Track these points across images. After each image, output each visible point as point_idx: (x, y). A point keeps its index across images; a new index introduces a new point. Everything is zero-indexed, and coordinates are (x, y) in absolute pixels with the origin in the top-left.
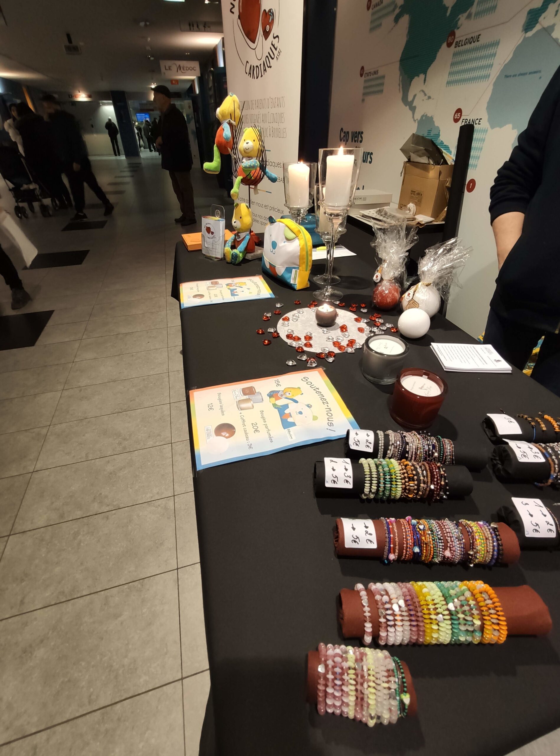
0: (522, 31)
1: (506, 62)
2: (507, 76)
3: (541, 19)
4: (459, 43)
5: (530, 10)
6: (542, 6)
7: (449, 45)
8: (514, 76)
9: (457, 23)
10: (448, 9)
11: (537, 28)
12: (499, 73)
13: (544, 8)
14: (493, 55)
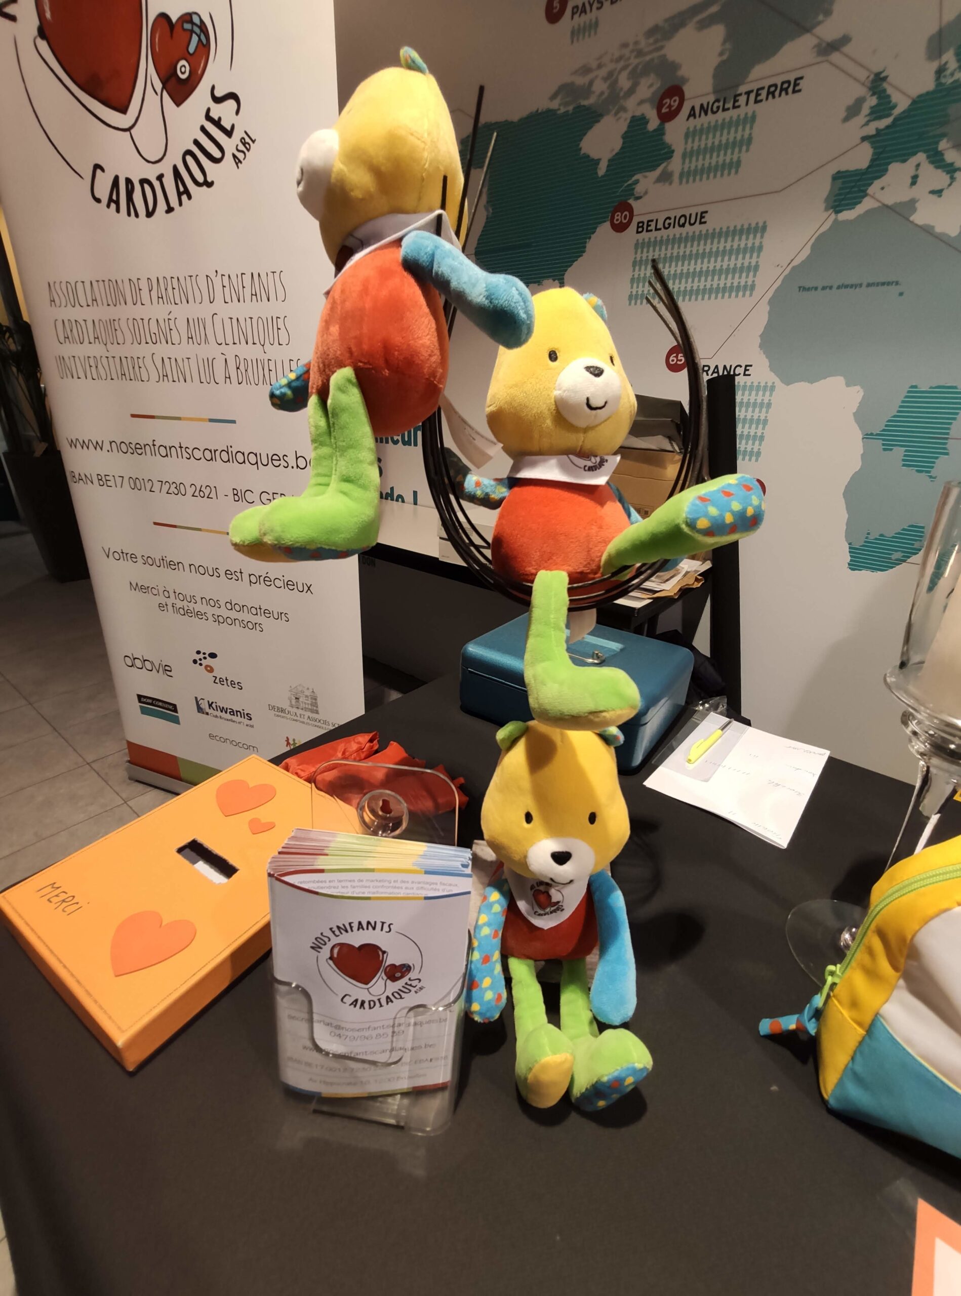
0: (826, 209)
1: (796, 262)
2: (803, 289)
3: (873, 189)
4: (648, 226)
5: (839, 172)
6: (869, 167)
7: (620, 228)
8: (824, 288)
9: (630, 191)
10: (597, 162)
11: (867, 204)
12: (779, 282)
13: (877, 169)
14: (752, 249)
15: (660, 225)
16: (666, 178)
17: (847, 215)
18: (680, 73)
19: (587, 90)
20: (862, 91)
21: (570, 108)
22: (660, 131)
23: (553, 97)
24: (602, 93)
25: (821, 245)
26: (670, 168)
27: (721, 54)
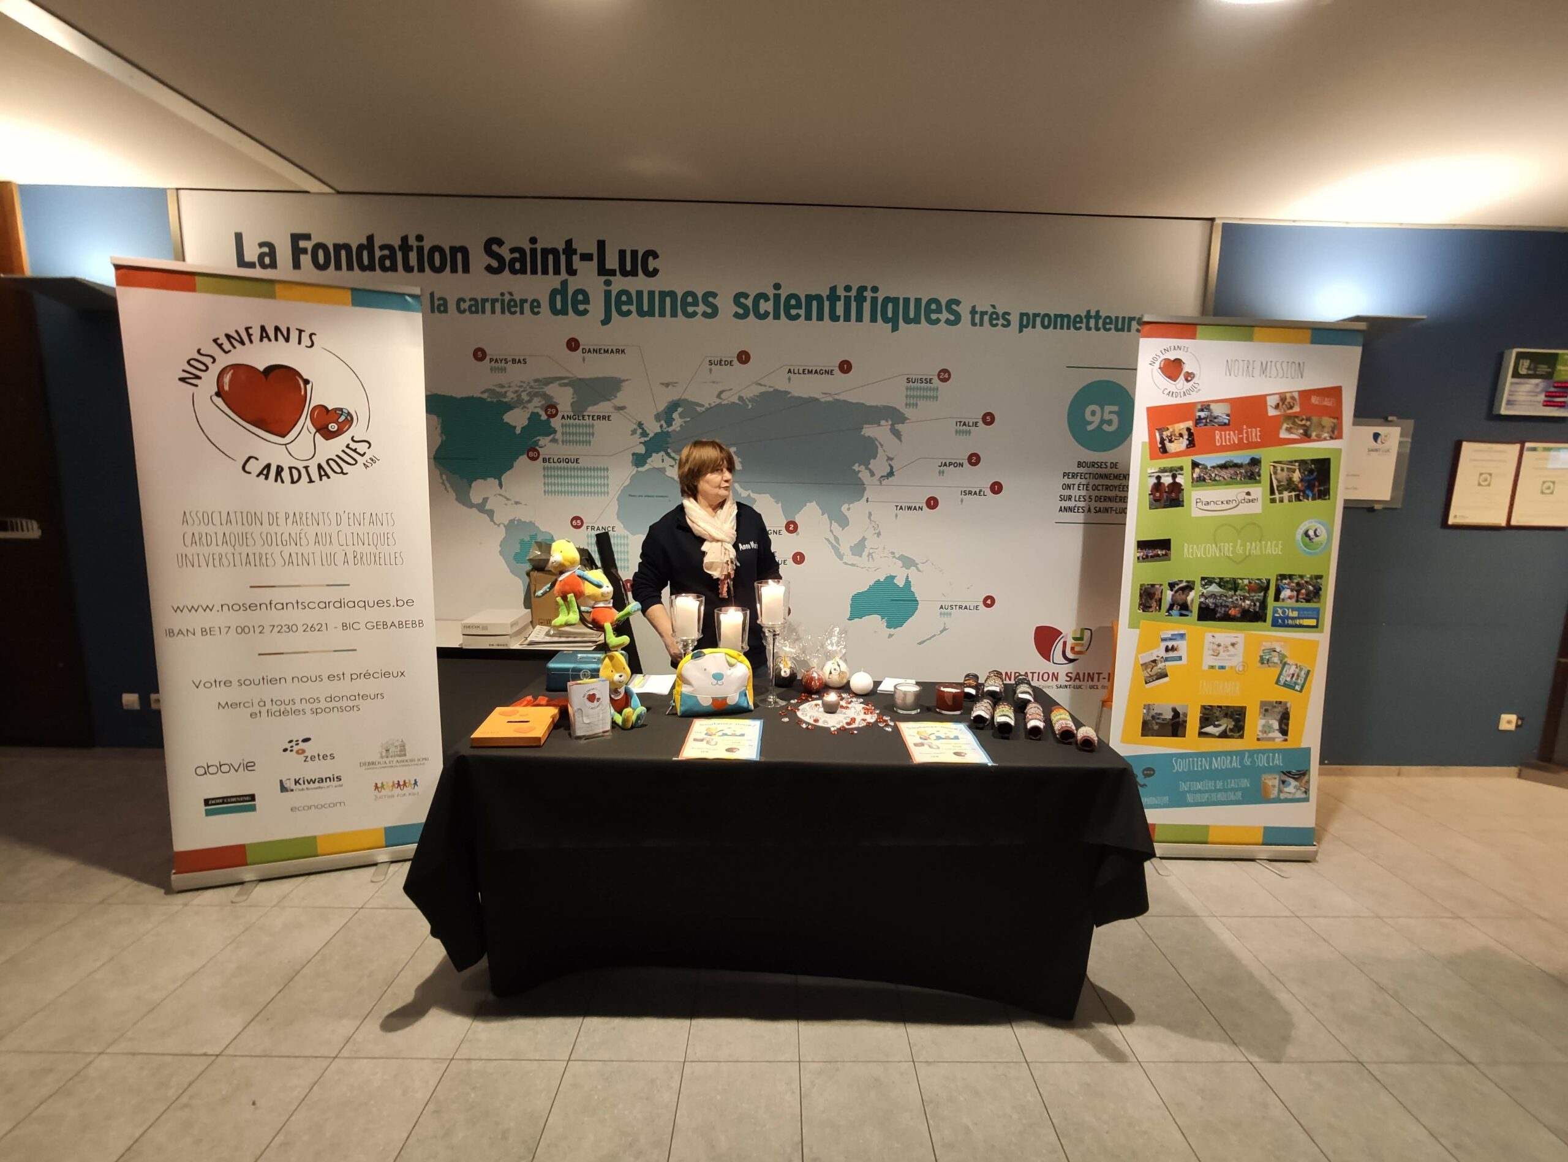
0: (633, 466)
1: (625, 485)
2: (630, 495)
3: (648, 461)
4: (549, 460)
5: (634, 453)
6: (645, 453)
7: (533, 459)
8: (639, 496)
9: (536, 443)
10: (515, 427)
11: (647, 467)
12: (619, 492)
13: (648, 454)
14: (604, 477)
15: (555, 460)
16: (554, 441)
17: (640, 469)
18: (554, 400)
19: (505, 395)
20: (635, 426)
21: (495, 400)
22: (548, 422)
23: (483, 392)
24: (512, 399)
25: (633, 478)
26: (556, 437)
27: (573, 398)
